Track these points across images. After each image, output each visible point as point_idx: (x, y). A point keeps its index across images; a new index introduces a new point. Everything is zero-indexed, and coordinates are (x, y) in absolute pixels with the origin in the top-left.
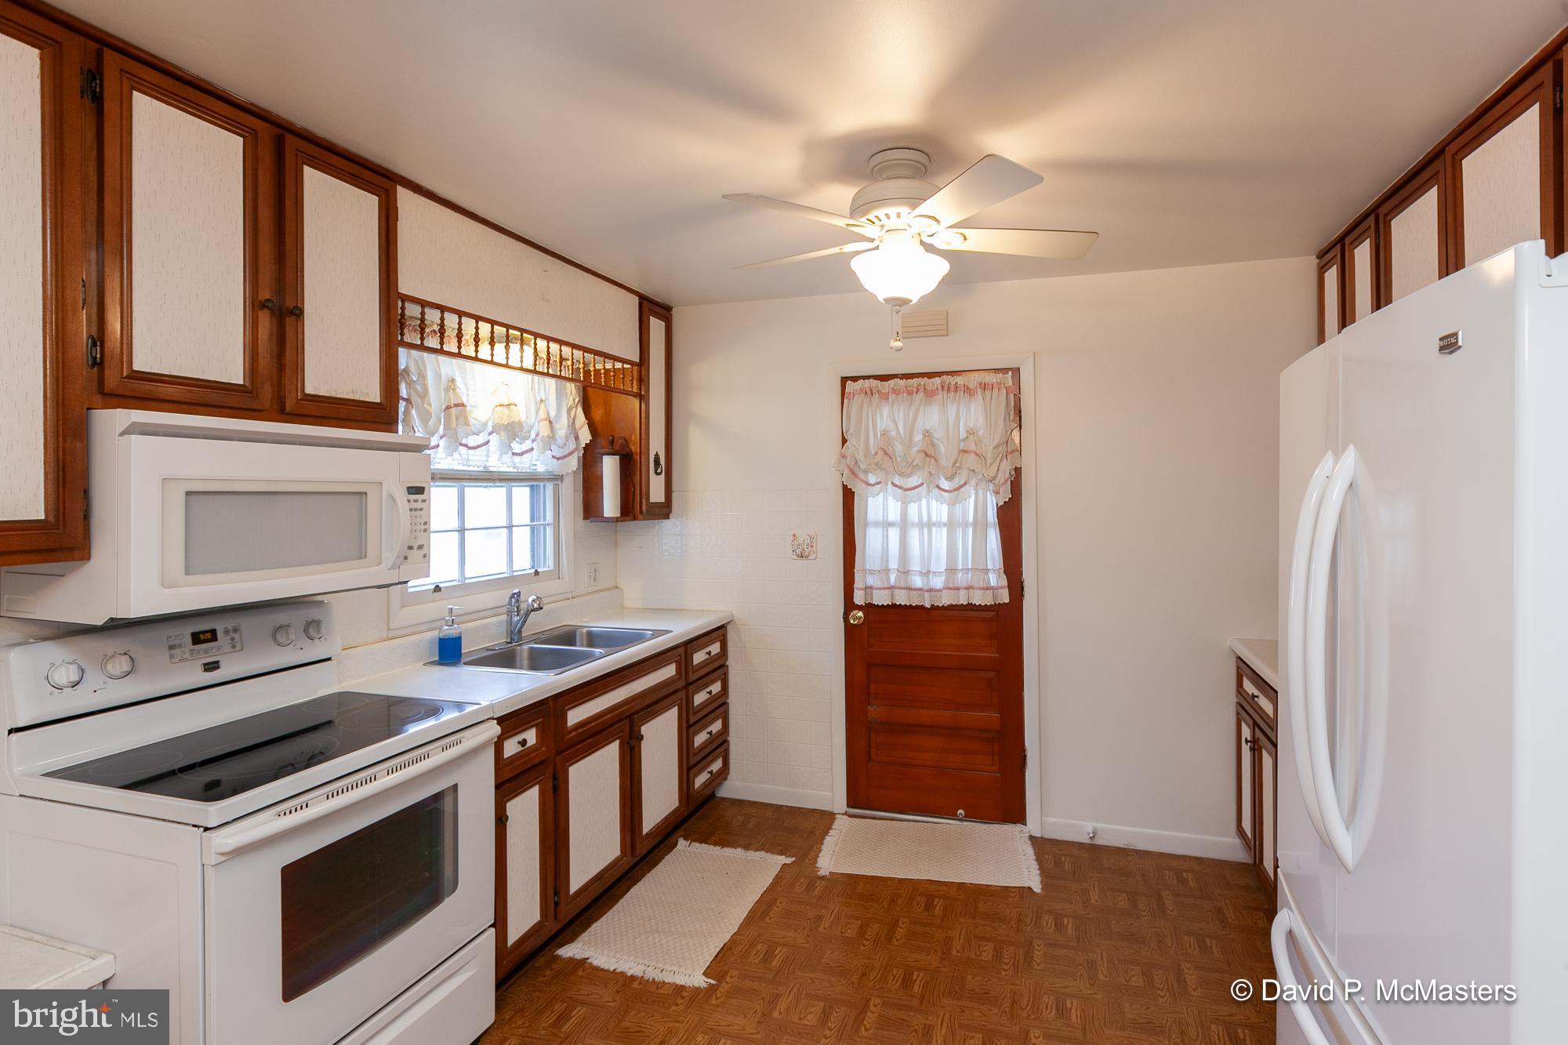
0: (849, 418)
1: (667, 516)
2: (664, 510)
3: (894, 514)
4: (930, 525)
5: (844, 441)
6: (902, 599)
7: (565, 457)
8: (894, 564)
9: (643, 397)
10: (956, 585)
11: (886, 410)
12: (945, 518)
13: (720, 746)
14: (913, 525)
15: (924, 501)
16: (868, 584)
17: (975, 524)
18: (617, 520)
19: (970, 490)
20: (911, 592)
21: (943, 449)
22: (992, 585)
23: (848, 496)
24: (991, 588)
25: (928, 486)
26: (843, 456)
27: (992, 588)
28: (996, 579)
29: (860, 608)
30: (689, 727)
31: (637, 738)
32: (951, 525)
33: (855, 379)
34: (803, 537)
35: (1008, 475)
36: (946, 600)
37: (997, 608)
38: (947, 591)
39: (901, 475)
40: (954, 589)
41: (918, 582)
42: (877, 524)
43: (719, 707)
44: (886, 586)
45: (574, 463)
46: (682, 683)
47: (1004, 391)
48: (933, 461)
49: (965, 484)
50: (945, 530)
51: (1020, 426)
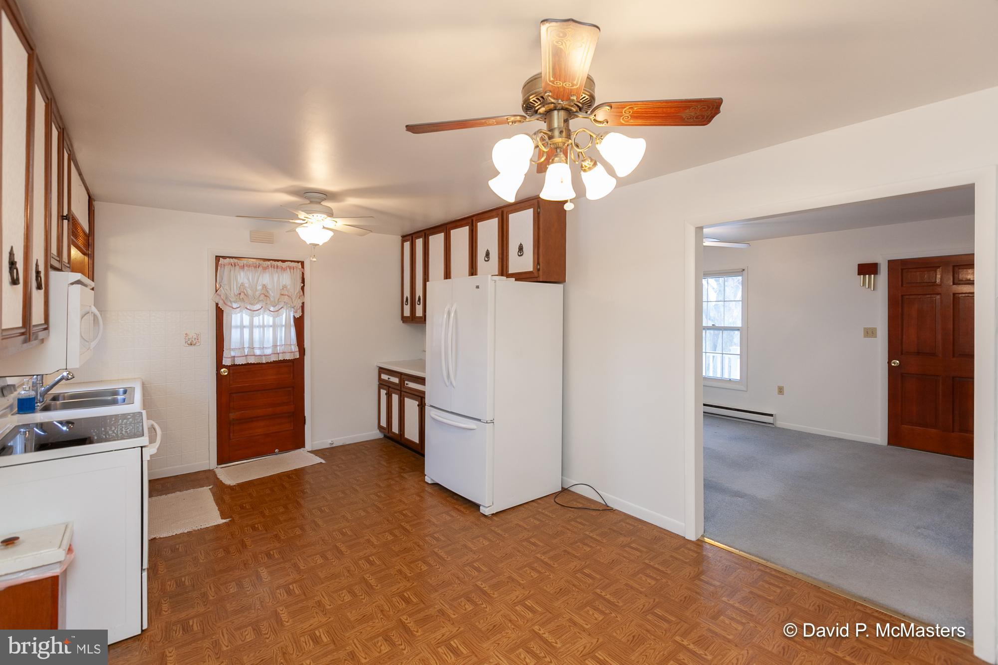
0: (222, 276)
3: (246, 320)
4: (264, 326)
6: (252, 360)
8: (246, 345)
9: (90, 255)
11: (243, 274)
12: (271, 323)
14: (256, 327)
15: (261, 316)
16: (232, 355)
17: (286, 326)
19: (283, 311)
20: (255, 357)
21: (272, 293)
22: (293, 350)
23: (219, 313)
24: (290, 351)
25: (264, 309)
26: (218, 295)
27: (293, 352)
28: (295, 348)
29: (226, 367)
32: (274, 326)
33: (224, 257)
34: (192, 334)
35: (300, 305)
36: (273, 358)
37: (292, 361)
38: (274, 355)
39: (252, 304)
41: (258, 352)
42: (236, 327)
44: (244, 355)
47: (297, 270)
48: (267, 298)
49: (281, 308)
50: (271, 329)
51: (304, 286)
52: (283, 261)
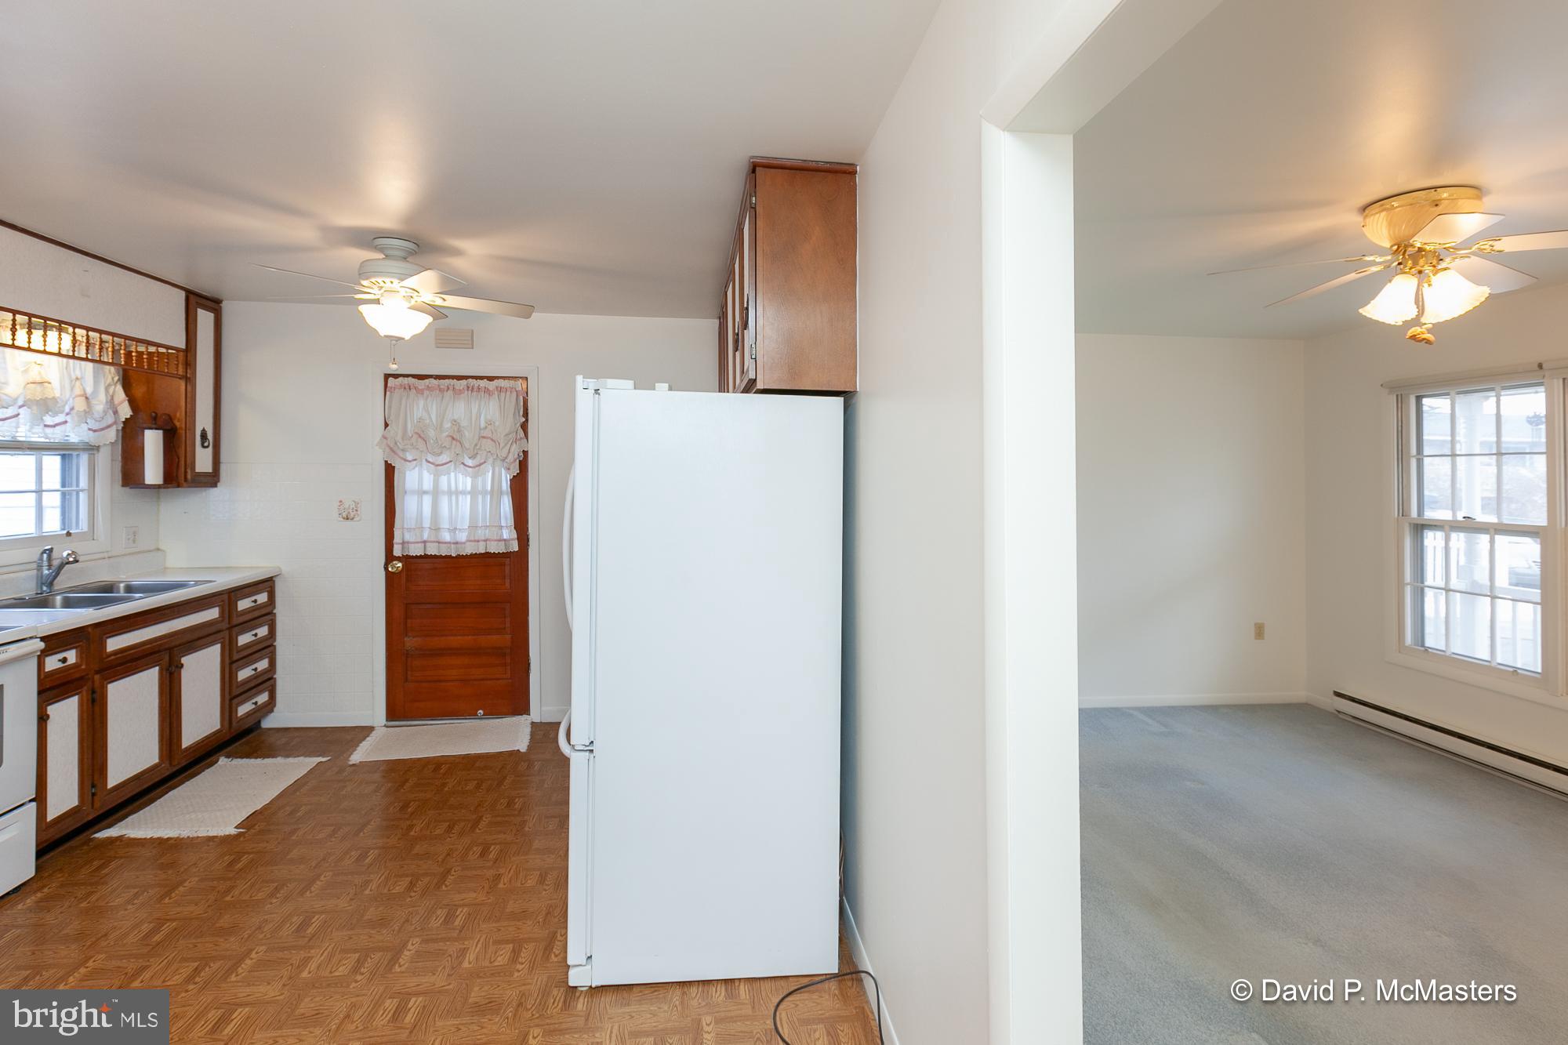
0: (390, 407)
1: (214, 485)
2: (212, 479)
3: (428, 484)
4: (458, 493)
5: (386, 425)
6: (432, 550)
7: (102, 429)
8: (427, 524)
9: (189, 379)
10: (476, 539)
11: (421, 403)
12: (469, 488)
13: (266, 681)
14: (443, 493)
15: (452, 474)
16: (406, 540)
17: (493, 493)
18: (158, 487)
19: (488, 467)
20: (441, 545)
21: (467, 434)
22: (505, 537)
23: (390, 470)
24: (504, 538)
25: (455, 464)
26: (384, 437)
27: (505, 540)
28: (509, 533)
29: (398, 559)
30: (232, 663)
31: (177, 667)
32: (474, 493)
33: (396, 376)
34: (348, 501)
35: (516, 456)
36: (469, 550)
37: (508, 555)
38: (469, 543)
39: (433, 453)
40: (475, 541)
41: (447, 537)
42: (413, 492)
43: (266, 648)
44: (419, 540)
45: (112, 435)
46: (225, 625)
47: (515, 394)
48: (458, 443)
49: (485, 462)
50: (469, 497)
51: (527, 420)
52: (491, 379)
